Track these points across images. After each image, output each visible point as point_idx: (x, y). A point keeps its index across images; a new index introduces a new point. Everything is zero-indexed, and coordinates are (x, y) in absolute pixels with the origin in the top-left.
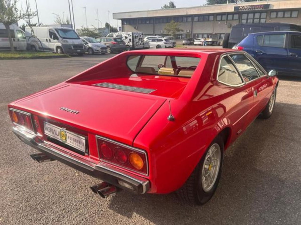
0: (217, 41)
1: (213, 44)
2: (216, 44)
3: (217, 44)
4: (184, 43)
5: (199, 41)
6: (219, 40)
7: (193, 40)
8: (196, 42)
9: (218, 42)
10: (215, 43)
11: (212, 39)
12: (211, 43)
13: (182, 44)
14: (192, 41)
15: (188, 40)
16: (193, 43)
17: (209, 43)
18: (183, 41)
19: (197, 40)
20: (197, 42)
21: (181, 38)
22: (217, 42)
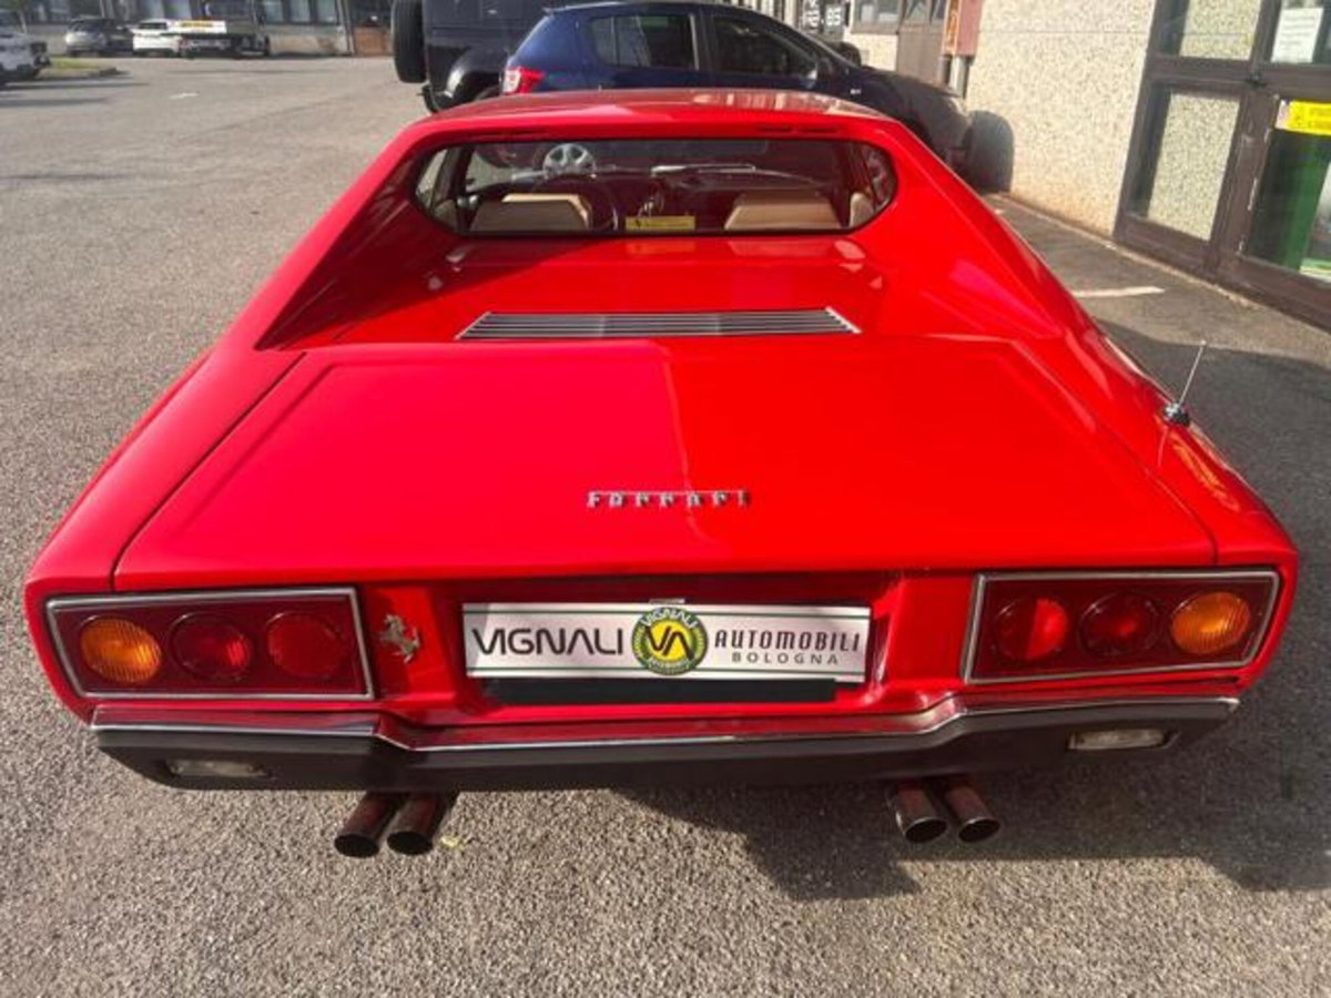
0: (250, 32)
1: (238, 49)
2: (251, 49)
3: (257, 46)
4: (74, 46)
5: (157, 32)
6: (261, 28)
7: (119, 28)
8: (142, 40)
9: (260, 38)
10: (246, 43)
11: (228, 21)
12: (228, 44)
13: (64, 50)
14: (117, 32)
15: (93, 27)
16: (120, 42)
17: (218, 44)
18: (65, 33)
19: (142, 27)
20: (146, 36)
21: (43, 17)
22: (251, 38)
